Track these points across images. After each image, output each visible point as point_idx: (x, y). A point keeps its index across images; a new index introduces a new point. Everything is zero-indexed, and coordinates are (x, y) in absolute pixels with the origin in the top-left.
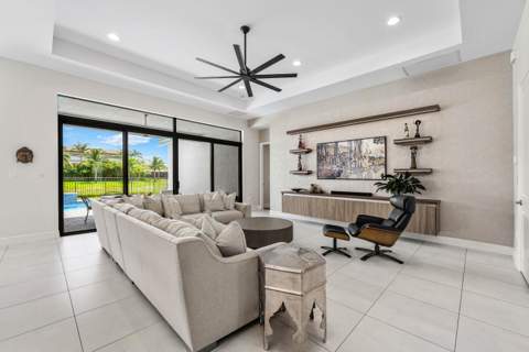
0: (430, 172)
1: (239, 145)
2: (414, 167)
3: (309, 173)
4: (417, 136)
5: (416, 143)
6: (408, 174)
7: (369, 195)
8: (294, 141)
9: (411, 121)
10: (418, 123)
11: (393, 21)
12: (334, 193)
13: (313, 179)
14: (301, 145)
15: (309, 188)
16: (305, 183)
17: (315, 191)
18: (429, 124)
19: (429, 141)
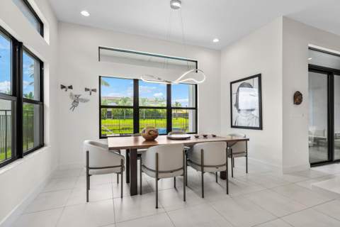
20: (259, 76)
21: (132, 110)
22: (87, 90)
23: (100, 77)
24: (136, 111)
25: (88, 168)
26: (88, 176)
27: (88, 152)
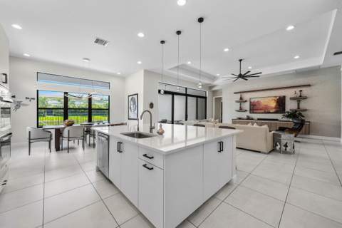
0: (305, 110)
1: (205, 98)
2: (299, 108)
3: (246, 111)
4: (301, 96)
5: (299, 99)
6: (296, 111)
7: (277, 120)
8: (238, 97)
9: (297, 90)
10: (301, 91)
11: (297, 57)
12: (258, 119)
13: (248, 114)
14: (241, 98)
15: (245, 117)
16: (244, 115)
17: (248, 118)
18: (306, 91)
19: (305, 98)
20: (137, 94)
21: (63, 111)
22: (27, 98)
23: (38, 91)
24: (66, 111)
25: (30, 139)
26: (30, 143)
27: (30, 132)
